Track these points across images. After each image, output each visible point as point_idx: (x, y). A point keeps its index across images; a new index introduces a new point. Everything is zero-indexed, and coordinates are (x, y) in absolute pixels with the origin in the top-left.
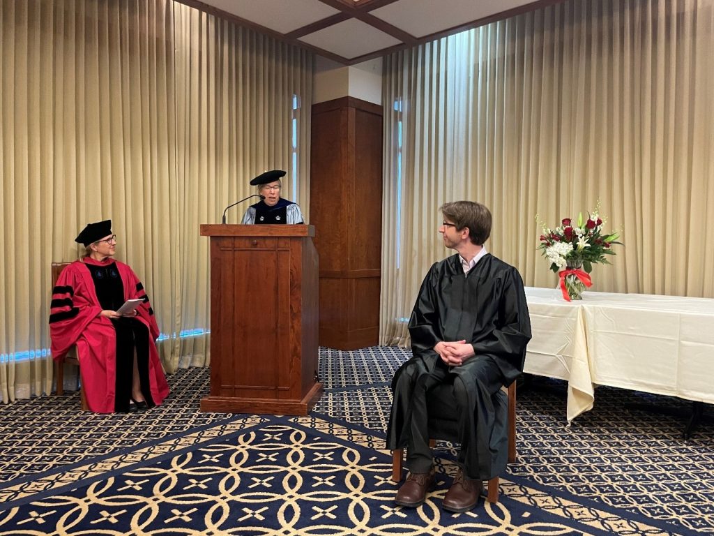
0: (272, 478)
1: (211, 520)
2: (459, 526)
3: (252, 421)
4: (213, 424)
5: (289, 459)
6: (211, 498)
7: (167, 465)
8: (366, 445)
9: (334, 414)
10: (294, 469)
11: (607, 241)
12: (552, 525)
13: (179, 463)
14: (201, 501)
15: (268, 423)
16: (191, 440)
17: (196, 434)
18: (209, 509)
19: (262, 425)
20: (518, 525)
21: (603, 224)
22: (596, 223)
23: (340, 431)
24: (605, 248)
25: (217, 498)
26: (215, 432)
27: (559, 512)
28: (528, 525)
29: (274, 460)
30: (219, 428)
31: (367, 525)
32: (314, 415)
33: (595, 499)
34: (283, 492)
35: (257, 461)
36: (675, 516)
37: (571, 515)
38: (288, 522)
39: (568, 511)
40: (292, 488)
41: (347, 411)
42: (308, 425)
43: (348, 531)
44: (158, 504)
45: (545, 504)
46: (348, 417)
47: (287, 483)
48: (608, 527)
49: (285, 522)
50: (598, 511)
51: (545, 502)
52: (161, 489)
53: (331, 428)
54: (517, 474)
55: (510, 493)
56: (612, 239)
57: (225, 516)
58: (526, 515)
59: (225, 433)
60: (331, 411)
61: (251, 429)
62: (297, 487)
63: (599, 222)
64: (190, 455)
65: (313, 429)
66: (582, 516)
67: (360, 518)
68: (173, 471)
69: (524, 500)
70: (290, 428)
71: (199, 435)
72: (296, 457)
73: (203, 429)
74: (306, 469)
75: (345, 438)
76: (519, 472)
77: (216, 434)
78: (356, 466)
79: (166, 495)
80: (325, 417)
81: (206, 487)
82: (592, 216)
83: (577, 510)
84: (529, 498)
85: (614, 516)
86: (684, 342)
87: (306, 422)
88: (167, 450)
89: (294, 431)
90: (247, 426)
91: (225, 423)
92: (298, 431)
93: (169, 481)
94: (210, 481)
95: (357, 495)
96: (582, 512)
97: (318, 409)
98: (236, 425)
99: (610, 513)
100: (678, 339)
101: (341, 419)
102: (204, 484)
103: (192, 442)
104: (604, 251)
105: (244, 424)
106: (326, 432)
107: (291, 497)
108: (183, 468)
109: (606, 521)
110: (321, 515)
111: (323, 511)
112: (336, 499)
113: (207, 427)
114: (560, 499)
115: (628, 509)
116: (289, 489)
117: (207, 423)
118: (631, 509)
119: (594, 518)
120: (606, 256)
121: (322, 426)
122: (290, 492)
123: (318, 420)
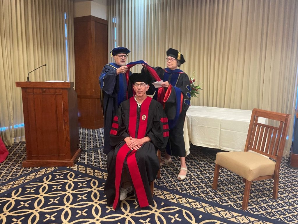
0: (59, 198)
1: (31, 223)
2: (137, 212)
3: (50, 169)
4: (32, 172)
5: (67, 188)
6: (30, 211)
7: (9, 196)
8: (101, 177)
9: (88, 163)
10: (69, 192)
11: (196, 88)
12: (172, 207)
13: (15, 194)
14: (26, 213)
15: (57, 170)
16: (20, 182)
17: (23, 178)
18: (30, 217)
19: (55, 171)
20: (159, 209)
21: (196, 81)
22: (193, 81)
23: (90, 171)
24: (196, 91)
25: (33, 211)
26: (32, 176)
27: (175, 201)
28: (163, 209)
29: (60, 189)
30: (34, 174)
31: (100, 217)
32: (79, 164)
33: (188, 194)
34: (64, 205)
35: (52, 190)
36: (215, 199)
37: (179, 202)
38: (66, 220)
39: (178, 200)
40: (68, 203)
41: (93, 161)
42: (76, 169)
43: (91, 221)
44: (6, 217)
45: (170, 198)
46: (94, 164)
47: (66, 200)
48: (192, 206)
49: (64, 219)
50: (189, 199)
51: (170, 197)
52: (7, 208)
53: (86, 170)
54: (160, 185)
55: (157, 194)
56: (198, 87)
57: (37, 220)
58: (163, 204)
59: (37, 176)
60: (86, 161)
61: (49, 173)
62: (70, 202)
63: (194, 81)
64: (20, 190)
65: (78, 171)
66: (183, 202)
67: (97, 214)
68: (13, 199)
69: (162, 197)
70: (67, 171)
71: (25, 178)
72: (70, 186)
73: (26, 175)
74: (74, 192)
75: (92, 174)
76: (161, 184)
77: (33, 178)
78: (96, 188)
79: (10, 212)
80: (84, 165)
81: (28, 206)
82: (191, 79)
83: (181, 199)
84: (164, 196)
85: (194, 201)
86: (221, 129)
87: (75, 168)
88: (9, 188)
89: (70, 172)
90: (48, 172)
91: (37, 171)
92: (71, 173)
93: (11, 204)
94: (30, 202)
95: (96, 203)
96: (183, 200)
97: (80, 160)
98: (42, 172)
99: (193, 199)
100: (220, 128)
101: (91, 165)
102: (27, 204)
103: (21, 183)
104: (196, 93)
105: (46, 171)
106: (84, 172)
107: (67, 207)
108: (17, 197)
109: (191, 203)
110: (80, 214)
111: (81, 212)
112: (87, 205)
113: (28, 174)
114: (175, 195)
115: (199, 197)
116: (67, 203)
117: (29, 172)
118: (200, 197)
119: (187, 202)
120: (196, 94)
121: (82, 169)
122: (67, 204)
123: (80, 166)
